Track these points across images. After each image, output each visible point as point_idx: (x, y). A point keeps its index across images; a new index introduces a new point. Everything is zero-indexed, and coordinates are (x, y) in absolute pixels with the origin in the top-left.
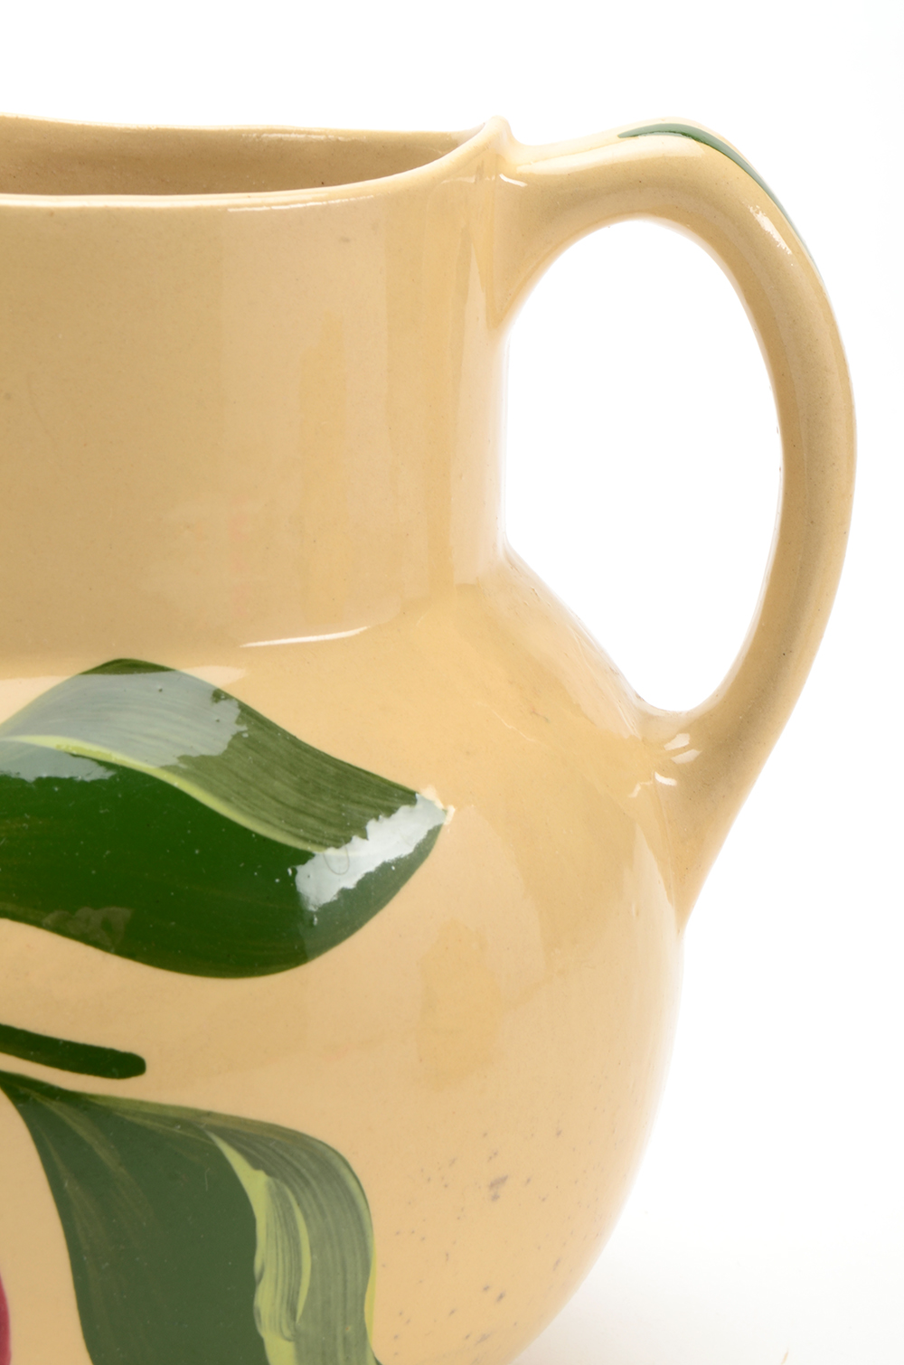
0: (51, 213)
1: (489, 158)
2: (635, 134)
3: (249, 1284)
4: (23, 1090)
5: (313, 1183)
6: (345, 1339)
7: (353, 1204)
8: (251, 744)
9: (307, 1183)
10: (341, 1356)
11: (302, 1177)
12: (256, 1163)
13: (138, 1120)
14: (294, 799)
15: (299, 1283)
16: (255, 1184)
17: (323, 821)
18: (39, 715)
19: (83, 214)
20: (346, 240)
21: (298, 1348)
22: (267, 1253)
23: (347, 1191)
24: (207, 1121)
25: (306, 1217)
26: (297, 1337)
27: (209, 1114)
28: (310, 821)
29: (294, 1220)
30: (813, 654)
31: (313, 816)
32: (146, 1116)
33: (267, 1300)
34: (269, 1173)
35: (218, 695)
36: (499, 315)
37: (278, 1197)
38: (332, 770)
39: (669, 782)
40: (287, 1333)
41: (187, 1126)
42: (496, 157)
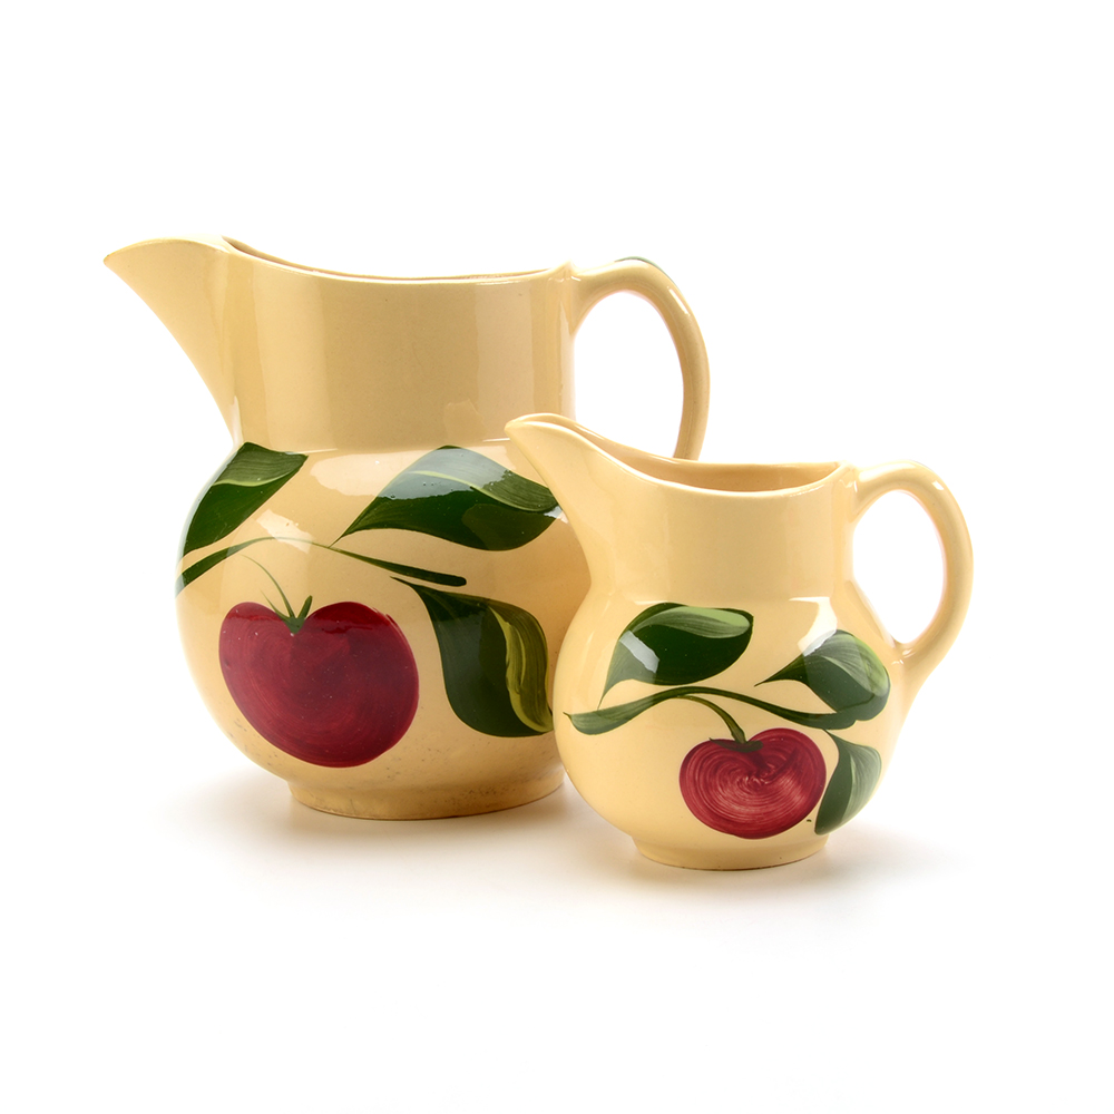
1: (565, 272)
3: (504, 668)
4: (423, 591)
7: (540, 638)
9: (525, 630)
10: (537, 704)
11: (521, 625)
12: (506, 620)
13: (464, 602)
15: (522, 669)
16: (506, 627)
18: (420, 464)
21: (521, 698)
22: (510, 655)
23: (538, 632)
24: (489, 603)
25: (524, 642)
26: (521, 692)
27: (489, 600)
29: (520, 643)
32: (467, 600)
33: (510, 675)
34: (510, 624)
36: (573, 329)
37: (513, 633)
40: (518, 691)
41: (481, 604)
42: (570, 271)
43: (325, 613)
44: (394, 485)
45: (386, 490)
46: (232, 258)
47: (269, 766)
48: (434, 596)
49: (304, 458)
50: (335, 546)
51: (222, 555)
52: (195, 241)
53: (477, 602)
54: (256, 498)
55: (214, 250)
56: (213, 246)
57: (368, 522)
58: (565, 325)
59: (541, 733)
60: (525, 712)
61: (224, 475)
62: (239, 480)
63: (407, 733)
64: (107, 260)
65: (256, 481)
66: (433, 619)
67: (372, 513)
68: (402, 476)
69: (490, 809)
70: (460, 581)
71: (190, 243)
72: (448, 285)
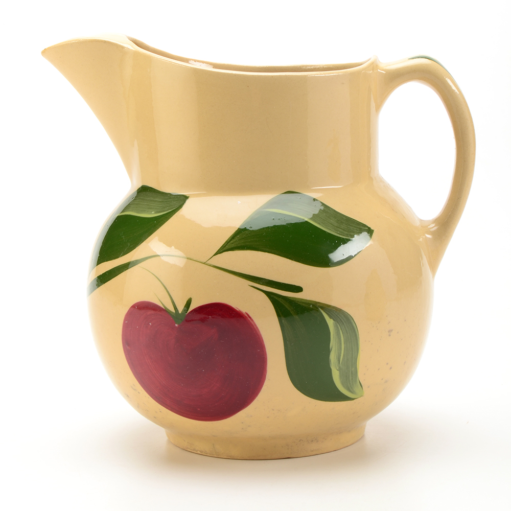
0: (272, 76)
1: (374, 66)
2: (413, 58)
3: (328, 351)
4: (272, 296)
5: (345, 324)
6: (352, 372)
7: (354, 331)
8: (324, 211)
9: (343, 324)
10: (351, 378)
11: (342, 321)
12: (331, 317)
13: (301, 304)
14: (336, 224)
15: (341, 353)
16: (330, 322)
17: (344, 230)
18: (270, 204)
19: (280, 76)
20: (343, 84)
21: (340, 374)
22: (333, 343)
23: (353, 327)
24: (318, 304)
25: (343, 333)
26: (340, 370)
27: (319, 303)
28: (340, 230)
29: (340, 333)
30: (467, 198)
31: (341, 229)
32: (303, 303)
33: (333, 357)
34: (333, 320)
35: (314, 200)
36: (378, 107)
37: (336, 327)
38: (345, 218)
39: (429, 236)
40: (338, 368)
41: (313, 305)
42: (377, 65)
43: (201, 310)
44: (252, 219)
45: (246, 222)
46: (136, 54)
47: (155, 419)
48: (280, 300)
49: (186, 198)
50: (209, 262)
51: (125, 267)
52: (109, 40)
53: (310, 304)
54: (150, 226)
55: (123, 47)
56: (122, 44)
57: (233, 246)
58: (373, 104)
59: (353, 399)
60: (343, 384)
61: (127, 208)
62: (138, 213)
63: (257, 398)
64: (44, 52)
65: (151, 214)
66: (278, 315)
67: (236, 239)
68: (257, 212)
69: (314, 453)
70: (298, 289)
71: (105, 42)
72: (292, 76)
